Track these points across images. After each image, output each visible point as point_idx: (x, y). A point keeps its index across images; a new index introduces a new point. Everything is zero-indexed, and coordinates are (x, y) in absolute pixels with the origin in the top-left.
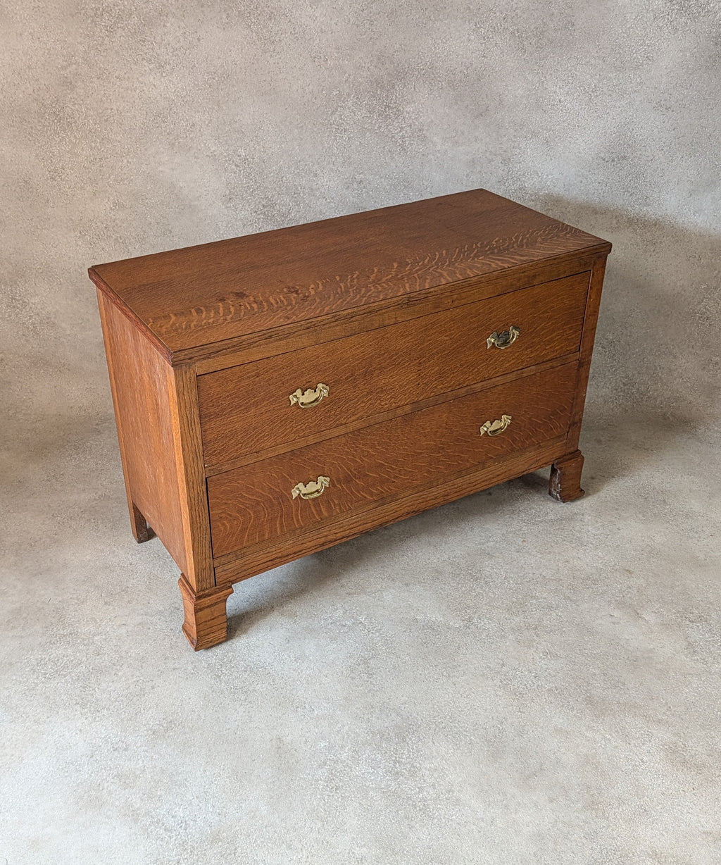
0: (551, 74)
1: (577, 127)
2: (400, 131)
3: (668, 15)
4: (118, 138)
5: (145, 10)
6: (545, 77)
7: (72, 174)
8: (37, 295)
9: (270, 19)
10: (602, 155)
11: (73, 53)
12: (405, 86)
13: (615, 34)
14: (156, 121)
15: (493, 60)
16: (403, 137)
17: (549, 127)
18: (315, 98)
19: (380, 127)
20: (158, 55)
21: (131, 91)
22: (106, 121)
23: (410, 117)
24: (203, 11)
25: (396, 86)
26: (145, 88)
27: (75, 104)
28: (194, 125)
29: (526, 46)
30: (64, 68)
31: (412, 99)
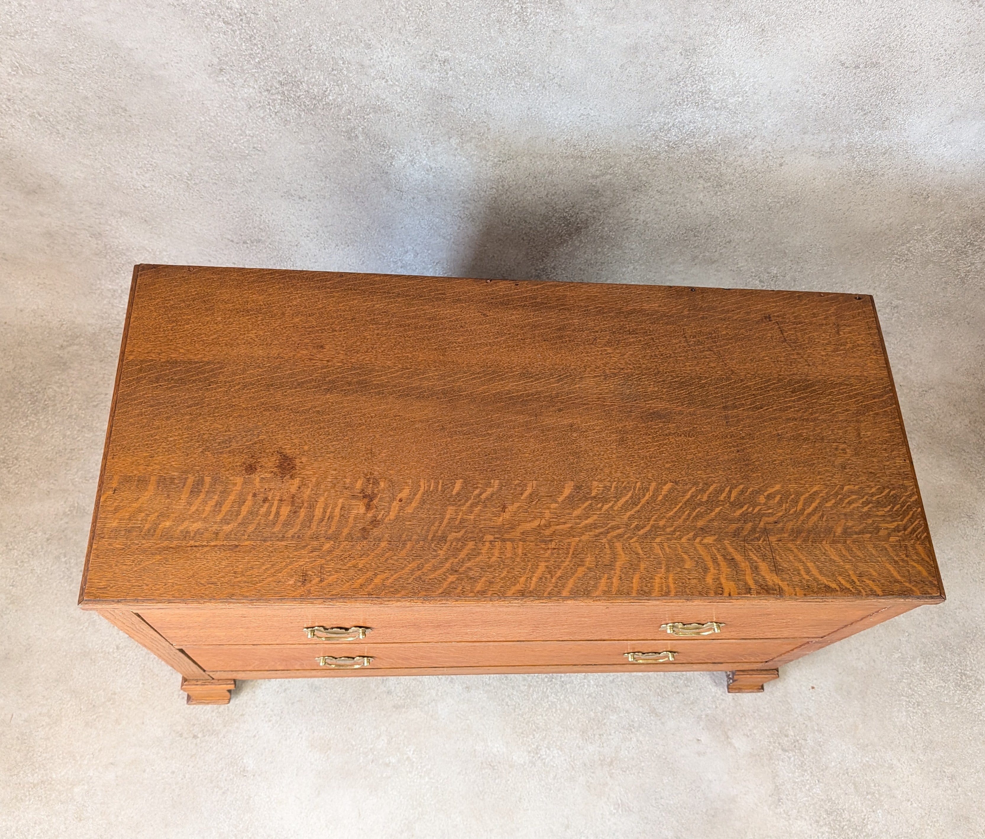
10: (843, 58)
17: (772, 9)
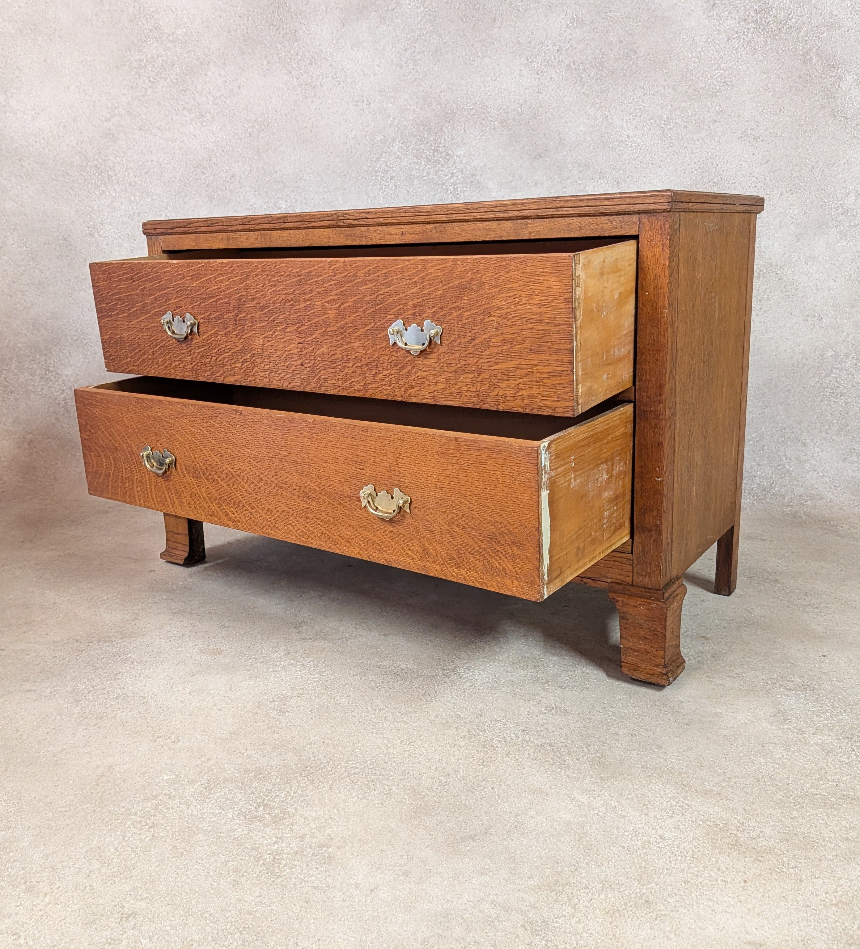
0: (615, 108)
1: (650, 165)
2: (451, 177)
3: (743, 34)
4: (158, 192)
5: (187, 60)
6: (609, 111)
7: (110, 229)
8: (71, 366)
9: (311, 64)
11: (116, 105)
12: (454, 128)
13: (684, 59)
14: (195, 173)
15: (549, 96)
16: (454, 184)
18: (359, 144)
19: (428, 174)
20: (199, 104)
21: (172, 141)
22: (146, 173)
23: (462, 162)
24: (243, 59)
25: (445, 129)
26: (185, 139)
27: (117, 156)
28: (233, 176)
29: (584, 79)
30: (107, 120)
31: (462, 140)
